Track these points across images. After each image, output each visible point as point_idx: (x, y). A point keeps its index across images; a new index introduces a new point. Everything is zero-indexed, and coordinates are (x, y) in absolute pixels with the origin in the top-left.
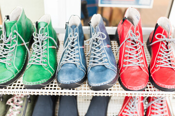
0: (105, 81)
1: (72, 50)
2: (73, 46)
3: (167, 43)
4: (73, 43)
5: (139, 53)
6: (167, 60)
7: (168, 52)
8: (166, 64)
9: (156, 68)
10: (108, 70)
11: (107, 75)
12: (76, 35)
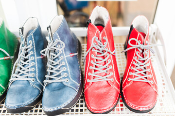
0: (60, 104)
1: (26, 63)
2: (26, 57)
3: (143, 50)
4: (27, 54)
5: (107, 64)
6: (142, 72)
7: (144, 61)
8: (140, 77)
9: (128, 82)
10: (66, 88)
11: (64, 95)
12: (29, 44)
